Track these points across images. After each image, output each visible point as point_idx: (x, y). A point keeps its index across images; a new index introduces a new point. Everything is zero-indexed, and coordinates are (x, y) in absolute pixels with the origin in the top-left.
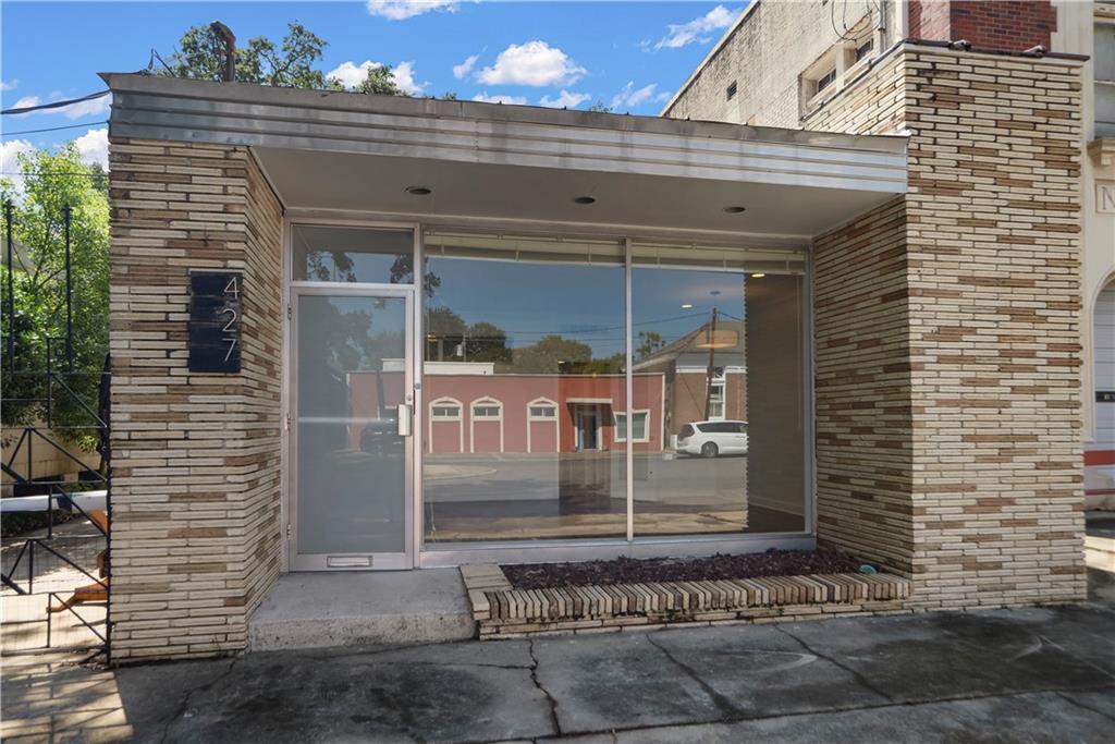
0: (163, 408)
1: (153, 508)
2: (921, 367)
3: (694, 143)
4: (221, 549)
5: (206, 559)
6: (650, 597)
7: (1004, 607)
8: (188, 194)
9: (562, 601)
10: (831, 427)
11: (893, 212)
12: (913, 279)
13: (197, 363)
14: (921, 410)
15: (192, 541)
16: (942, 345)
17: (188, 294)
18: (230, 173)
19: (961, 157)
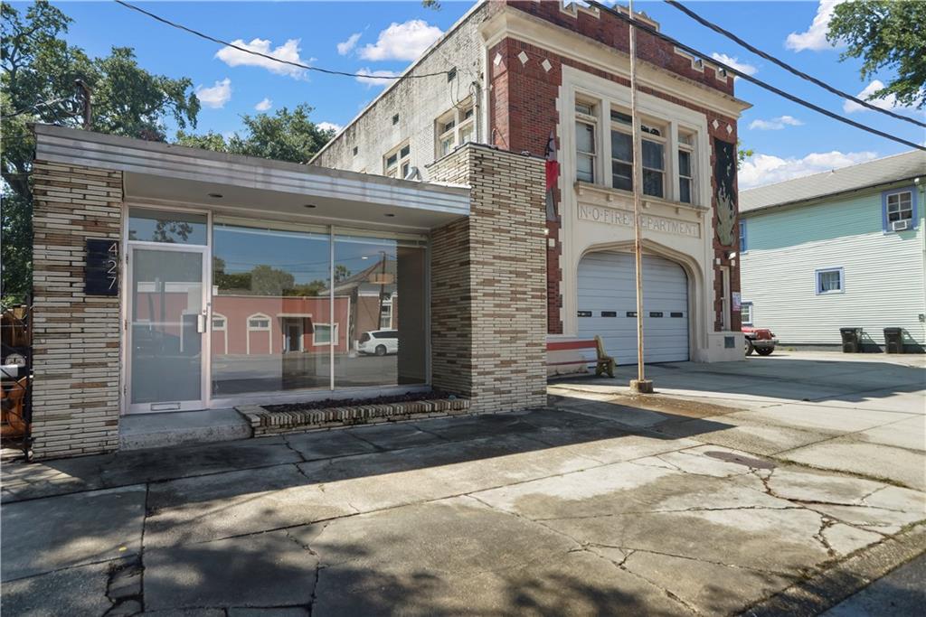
0: (68, 315)
1: (61, 372)
2: (476, 298)
3: (368, 185)
4: (104, 394)
5: (94, 400)
6: (344, 413)
7: (512, 411)
8: (85, 195)
9: (299, 416)
10: (438, 328)
11: (463, 223)
12: (472, 256)
13: (90, 290)
14: (476, 319)
15: (86, 390)
16: (486, 288)
17: (84, 251)
18: (111, 185)
19: (494, 199)
